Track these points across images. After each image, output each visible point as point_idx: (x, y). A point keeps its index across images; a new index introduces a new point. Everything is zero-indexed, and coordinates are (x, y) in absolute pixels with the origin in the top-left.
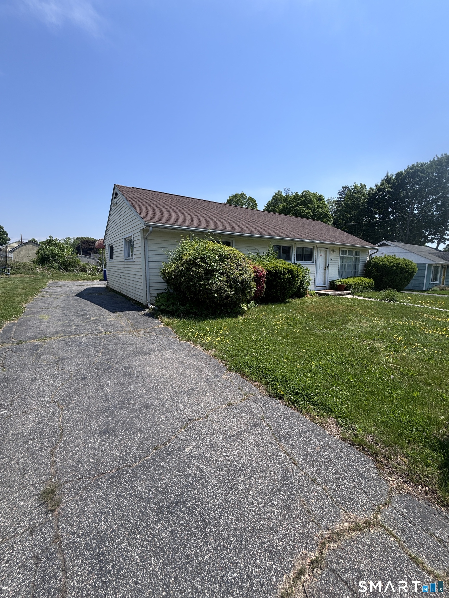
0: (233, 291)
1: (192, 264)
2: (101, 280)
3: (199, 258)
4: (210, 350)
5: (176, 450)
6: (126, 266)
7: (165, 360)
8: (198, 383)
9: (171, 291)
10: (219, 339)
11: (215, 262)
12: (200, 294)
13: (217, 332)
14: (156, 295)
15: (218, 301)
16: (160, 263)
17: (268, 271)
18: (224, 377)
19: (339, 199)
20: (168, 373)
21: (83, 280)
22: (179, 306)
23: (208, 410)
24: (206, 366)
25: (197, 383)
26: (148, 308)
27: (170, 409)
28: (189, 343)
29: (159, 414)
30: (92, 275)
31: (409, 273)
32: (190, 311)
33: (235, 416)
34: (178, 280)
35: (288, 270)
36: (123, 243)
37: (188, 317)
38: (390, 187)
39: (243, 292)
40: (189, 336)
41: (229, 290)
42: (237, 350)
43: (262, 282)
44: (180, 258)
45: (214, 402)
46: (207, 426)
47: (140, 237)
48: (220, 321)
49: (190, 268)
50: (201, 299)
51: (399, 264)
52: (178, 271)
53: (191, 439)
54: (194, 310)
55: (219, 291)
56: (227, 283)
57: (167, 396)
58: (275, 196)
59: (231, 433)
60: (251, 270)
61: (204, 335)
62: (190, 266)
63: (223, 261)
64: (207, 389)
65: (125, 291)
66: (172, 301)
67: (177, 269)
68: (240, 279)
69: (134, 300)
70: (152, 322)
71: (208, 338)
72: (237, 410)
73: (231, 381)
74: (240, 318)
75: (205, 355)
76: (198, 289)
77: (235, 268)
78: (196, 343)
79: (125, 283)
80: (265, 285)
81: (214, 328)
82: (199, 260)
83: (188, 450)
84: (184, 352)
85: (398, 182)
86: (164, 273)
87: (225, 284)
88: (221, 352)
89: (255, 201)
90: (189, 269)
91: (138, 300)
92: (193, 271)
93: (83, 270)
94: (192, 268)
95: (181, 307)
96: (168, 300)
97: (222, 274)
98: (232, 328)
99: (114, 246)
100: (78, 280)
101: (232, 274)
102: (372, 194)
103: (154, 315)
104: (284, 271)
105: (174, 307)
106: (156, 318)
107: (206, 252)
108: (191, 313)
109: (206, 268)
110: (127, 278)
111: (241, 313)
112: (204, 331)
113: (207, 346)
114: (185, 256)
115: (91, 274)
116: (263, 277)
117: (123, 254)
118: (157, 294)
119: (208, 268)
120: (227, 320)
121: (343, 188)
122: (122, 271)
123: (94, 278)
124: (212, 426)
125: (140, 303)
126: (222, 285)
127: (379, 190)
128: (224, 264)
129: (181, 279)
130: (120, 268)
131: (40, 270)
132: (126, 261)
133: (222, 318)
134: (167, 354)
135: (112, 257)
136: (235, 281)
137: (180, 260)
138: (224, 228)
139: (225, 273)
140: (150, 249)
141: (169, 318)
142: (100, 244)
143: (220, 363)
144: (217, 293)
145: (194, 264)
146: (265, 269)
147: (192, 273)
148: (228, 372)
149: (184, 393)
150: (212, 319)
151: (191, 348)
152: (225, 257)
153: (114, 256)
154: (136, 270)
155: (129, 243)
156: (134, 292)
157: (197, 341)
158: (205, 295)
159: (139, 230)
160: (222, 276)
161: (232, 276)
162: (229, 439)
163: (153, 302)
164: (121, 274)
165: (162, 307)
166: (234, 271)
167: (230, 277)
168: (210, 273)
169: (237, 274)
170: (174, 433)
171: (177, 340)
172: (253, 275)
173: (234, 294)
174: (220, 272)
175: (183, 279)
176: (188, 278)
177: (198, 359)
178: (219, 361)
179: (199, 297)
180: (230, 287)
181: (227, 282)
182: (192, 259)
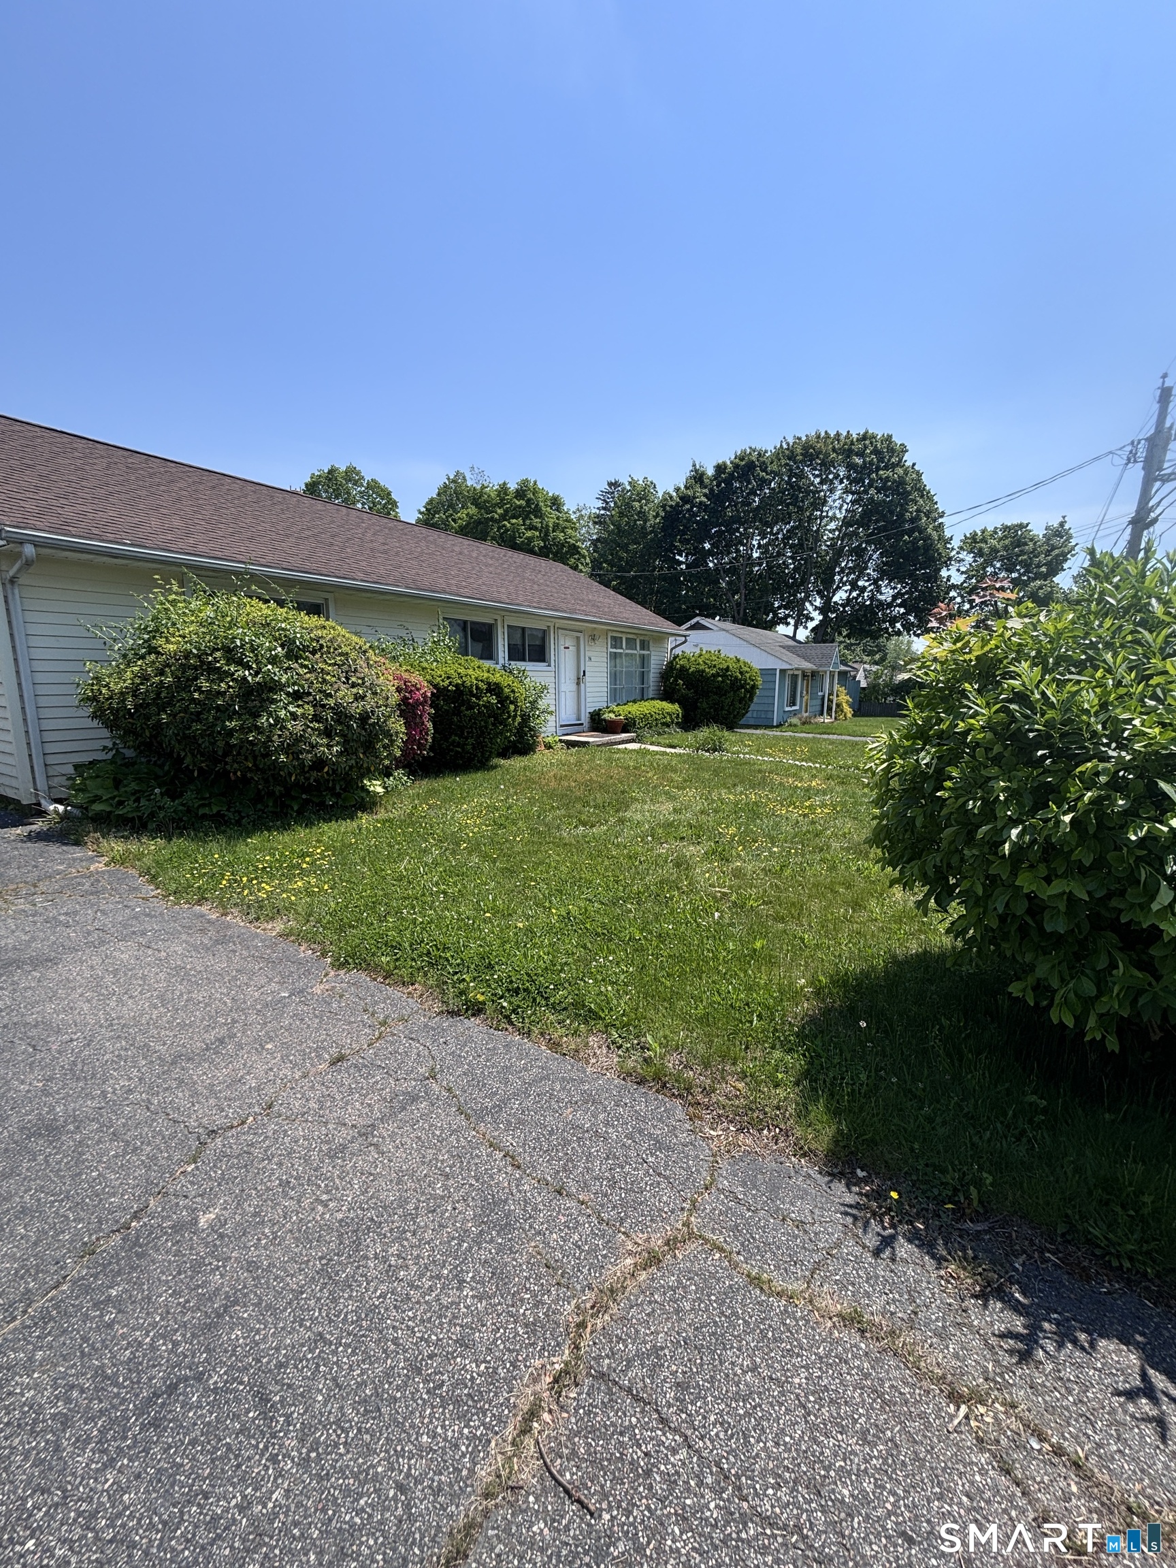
0: (338, 743)
1: (196, 668)
3: (218, 650)
4: (272, 919)
5: (166, 1232)
7: (115, 973)
8: (237, 1022)
9: (129, 753)
10: (300, 884)
11: (274, 660)
12: (229, 759)
13: (292, 867)
14: (69, 769)
15: (290, 775)
17: (435, 686)
18: (318, 989)
19: (602, 512)
20: (129, 1010)
22: (159, 798)
23: (270, 1090)
24: (261, 968)
25: (234, 1021)
26: (41, 813)
27: (142, 1114)
28: (204, 909)
29: (99, 1142)
31: (746, 690)
32: (201, 812)
33: (353, 1086)
34: (148, 718)
35: (489, 684)
37: (194, 830)
38: (705, 495)
39: (369, 746)
40: (199, 888)
41: (325, 741)
42: (357, 910)
43: (421, 716)
44: (153, 650)
45: (291, 1062)
46: (270, 1134)
48: (302, 833)
49: (188, 680)
50: (235, 773)
51: (728, 669)
52: (147, 691)
53: (219, 1185)
54: (215, 810)
55: (293, 746)
56: (318, 722)
57: (130, 1079)
58: (446, 486)
59: (344, 1134)
60: (388, 685)
61: (250, 880)
62: (189, 673)
63: (298, 658)
64: (267, 1033)
66: (134, 786)
67: (142, 684)
68: (356, 709)
70: (62, 858)
71: (263, 885)
72: (360, 1070)
73: (341, 996)
74: (364, 819)
75: (257, 935)
76: (221, 744)
77: (339, 679)
78: (224, 907)
80: (430, 725)
81: (282, 854)
82: (218, 654)
83: (207, 1221)
84: (184, 937)
85: (718, 485)
86: (94, 699)
87: (309, 727)
88: (308, 921)
89: (389, 494)
90: (185, 683)
92: (199, 689)
94: (196, 679)
95: (167, 802)
96: (117, 783)
97: (297, 696)
98: (341, 851)
101: (330, 695)
102: (671, 506)
103: (65, 834)
104: (477, 688)
105: (143, 802)
106: (78, 843)
107: (240, 631)
108: (204, 816)
109: (244, 678)
111: (368, 804)
112: (251, 868)
113: (261, 911)
114: (168, 641)
116: (423, 704)
118: (77, 766)
119: (250, 678)
120: (325, 827)
121: (610, 484)
124: (286, 1131)
125: (6, 800)
126: (299, 727)
127: (685, 499)
128: (302, 666)
129: (159, 715)
133: (309, 824)
134: (125, 954)
136: (341, 715)
137: (153, 656)
138: (295, 562)
139: (309, 694)
141: (127, 838)
143: (305, 952)
144: (287, 754)
145: (201, 666)
146: (429, 682)
147: (196, 695)
148: (332, 973)
149: (189, 1059)
150: (277, 829)
151: (209, 921)
152: (305, 648)
157: (229, 899)
158: (246, 759)
160: (300, 703)
161: (332, 702)
162: (337, 1152)
163: (63, 792)
165: (98, 807)
166: (336, 686)
167: (323, 706)
168: (258, 695)
169: (344, 694)
170: (157, 1185)
171: (160, 906)
172: (395, 698)
173: (340, 754)
174: (290, 690)
175: (169, 715)
176: (186, 710)
177: (236, 951)
178: (302, 948)
179: (228, 767)
180: (328, 733)
181: (317, 718)
182: (195, 651)
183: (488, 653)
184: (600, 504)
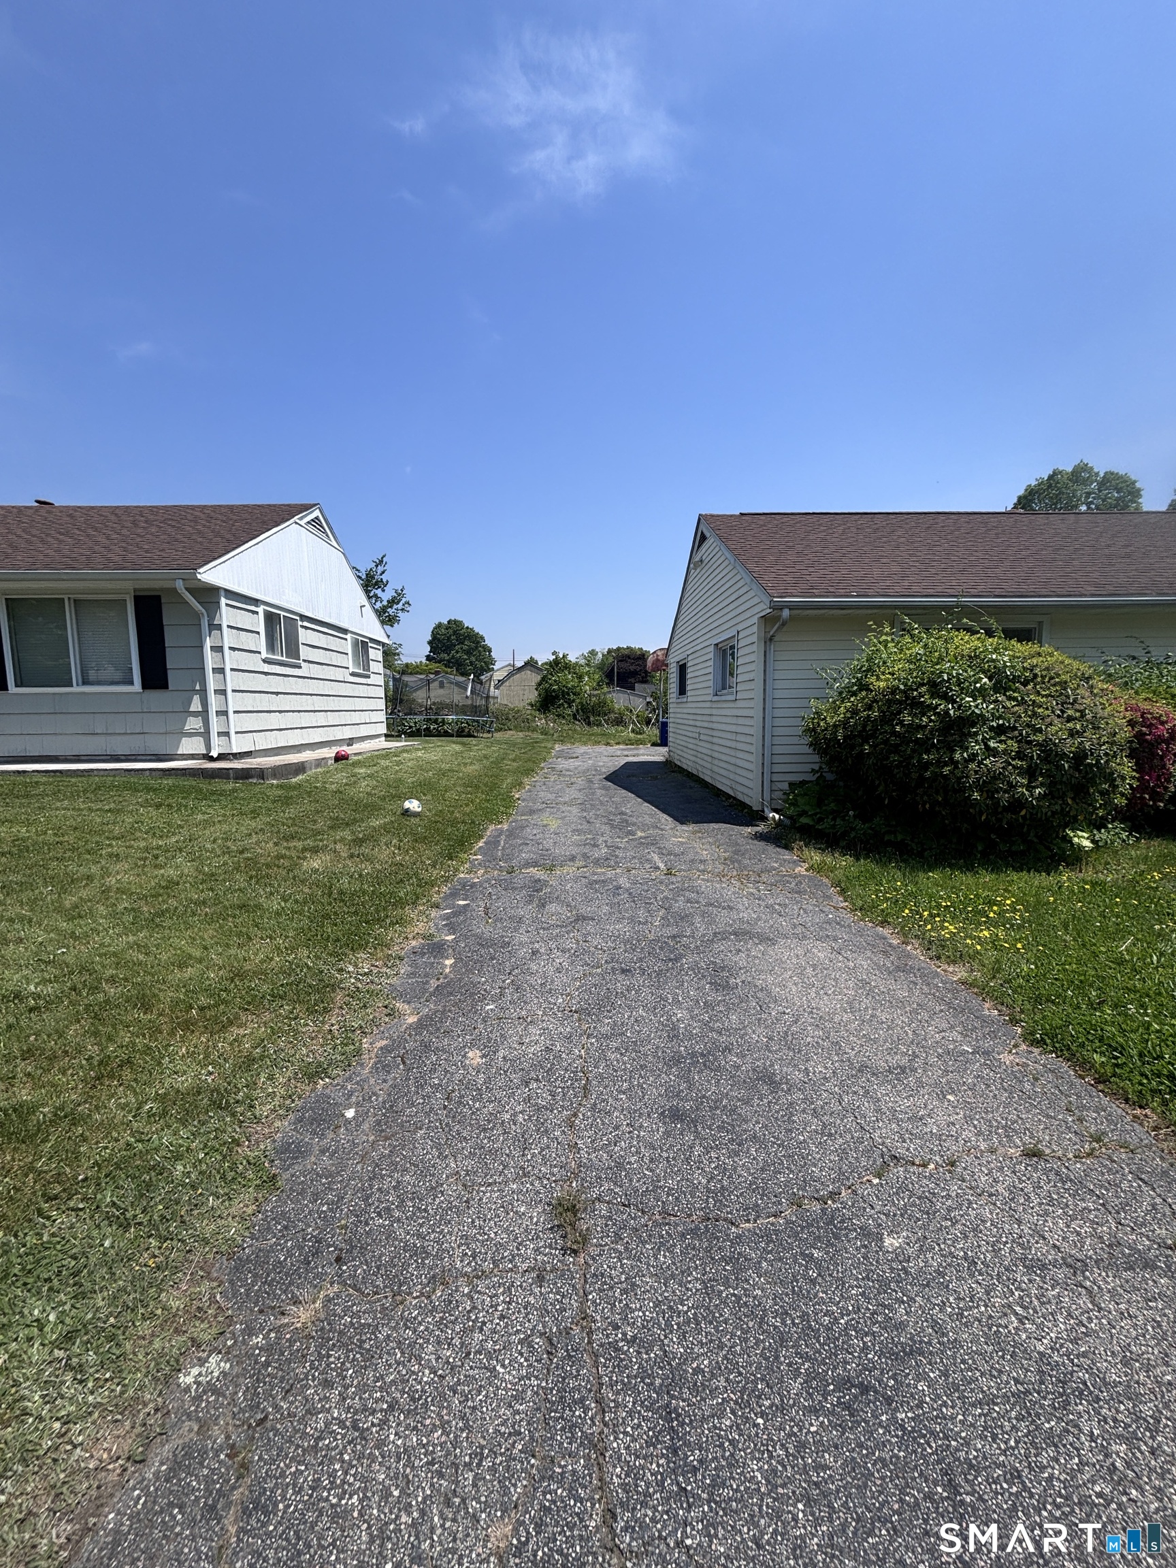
0: (1042, 785)
1: (900, 702)
2: (654, 744)
3: (923, 685)
4: (954, 962)
5: (855, 1230)
6: (714, 712)
7: (814, 967)
8: (917, 1056)
9: (830, 777)
10: (986, 933)
11: (982, 692)
12: (920, 791)
13: (977, 912)
14: (786, 786)
15: (981, 813)
16: (804, 703)
18: (1007, 1058)
20: (825, 1005)
21: (618, 743)
22: (852, 820)
23: (954, 1148)
24: (942, 1011)
25: (915, 1056)
26: (764, 819)
27: (836, 1107)
28: (885, 932)
29: (804, 1111)
30: (637, 733)
32: (886, 838)
33: (1055, 1197)
34: (853, 747)
36: (711, 656)
37: (879, 854)
39: (1081, 791)
40: (883, 910)
41: (1025, 781)
42: (1058, 983)
44: (864, 687)
45: (975, 1127)
46: (954, 1194)
47: (754, 638)
48: (987, 878)
49: (892, 713)
50: (924, 806)
52: (855, 724)
53: (902, 1215)
54: (900, 837)
55: (989, 784)
56: (1021, 759)
57: (826, 1068)
59: (1039, 1250)
60: (1117, 718)
61: (931, 915)
62: (894, 708)
63: (1006, 689)
64: (948, 1082)
65: (709, 773)
66: (832, 806)
67: (852, 718)
68: (1070, 747)
69: (729, 796)
70: (776, 858)
71: (946, 924)
72: (1064, 1183)
73: (1036, 1079)
74: (1066, 877)
75: (937, 975)
76: (914, 776)
77: (1053, 712)
78: (905, 935)
79: (709, 752)
80: (1173, 770)
81: (966, 897)
82: (923, 689)
83: (892, 1245)
84: (869, 954)
86: (814, 730)
87: (1010, 764)
88: (994, 977)
90: (888, 718)
91: (740, 797)
92: (901, 723)
93: (619, 721)
94: (899, 713)
95: (859, 824)
96: (820, 803)
97: (1000, 731)
98: (1037, 907)
99: (689, 665)
100: (608, 744)
101: (1040, 730)
103: (779, 838)
105: (838, 821)
106: (787, 847)
107: (948, 665)
108: (890, 844)
109: (947, 712)
110: (715, 740)
111: (1075, 858)
112: (934, 904)
113: (941, 950)
114: (878, 679)
115: (633, 731)
117: (711, 683)
118: (791, 784)
119: (951, 712)
120: (1015, 876)
122: (706, 725)
123: (640, 740)
124: (970, 1203)
125: (743, 805)
126: (998, 764)
128: (1010, 698)
129: (862, 745)
130: (699, 718)
131: (540, 722)
132: (716, 698)
133: (996, 869)
134: (821, 953)
135: (682, 690)
136: (1050, 753)
137: (864, 693)
138: (1008, 587)
139: (1015, 728)
140: (779, 665)
141: (823, 850)
142: (658, 660)
143: (989, 1010)
144: (981, 791)
145: (906, 701)
147: (898, 728)
148: (1024, 1047)
149: (874, 1074)
150: (960, 869)
151: (890, 945)
152: (1015, 679)
153: (688, 688)
154: (741, 721)
155: (726, 654)
156: (732, 776)
157: (910, 930)
158: (937, 793)
159: (755, 619)
160: (1003, 738)
161: (1040, 738)
162: (1037, 1266)
163: (779, 804)
164: (702, 731)
165: (804, 820)
166: (1048, 720)
167: (1030, 742)
168: (958, 729)
169: (1056, 730)
170: (848, 1179)
171: (848, 917)
172: (1125, 734)
173: (1042, 797)
174: (995, 724)
175: (870, 746)
176: (886, 742)
177: (916, 984)
178: (987, 1005)
179: (918, 798)
180: (1031, 773)
181: (1020, 755)
182: (902, 687)
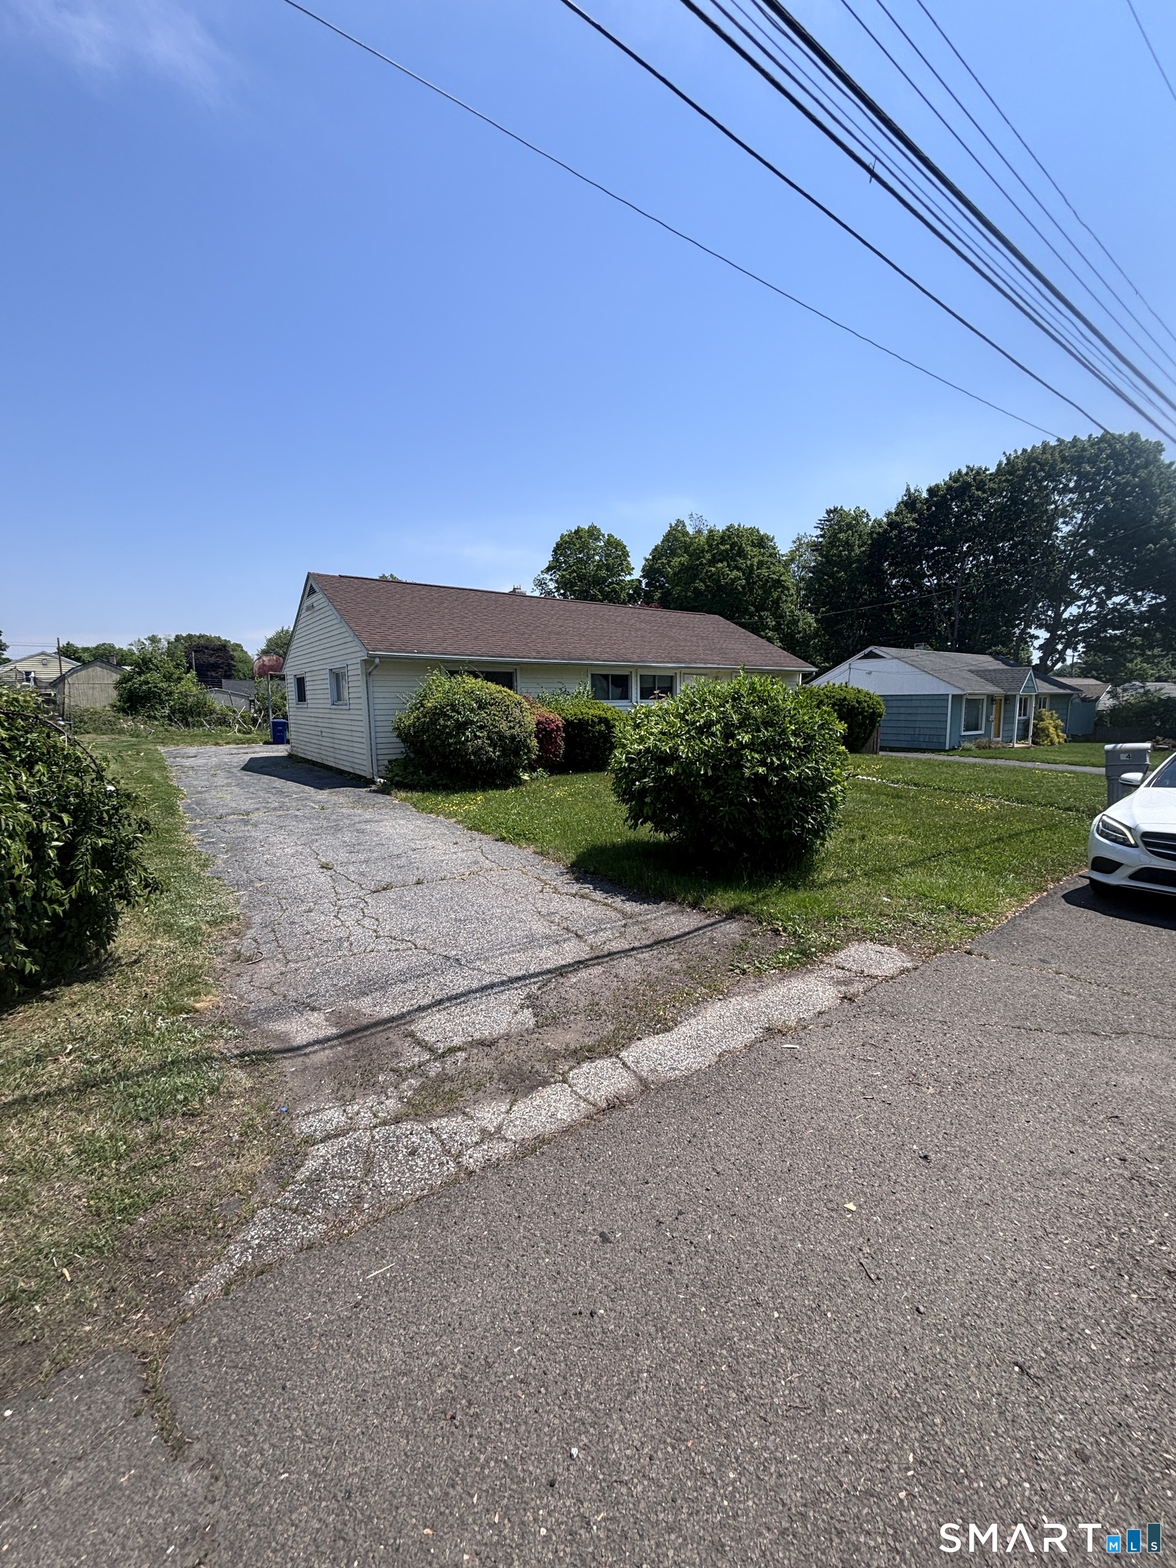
0: (499, 751)
1: (438, 714)
2: (266, 743)
3: (449, 706)
4: (453, 817)
6: (333, 716)
9: (412, 755)
10: (467, 808)
11: (472, 710)
12: (450, 757)
13: (467, 803)
14: (386, 763)
15: (476, 766)
16: (391, 712)
17: (566, 720)
21: (228, 743)
22: (421, 776)
24: (443, 827)
26: (374, 783)
28: (431, 815)
30: (244, 733)
31: (864, 717)
32: (437, 781)
34: (419, 737)
35: (600, 718)
36: (328, 676)
37: (433, 789)
38: (914, 520)
39: (516, 753)
40: (430, 808)
41: (493, 750)
43: (555, 738)
44: (422, 705)
47: (359, 672)
49: (435, 720)
50: (453, 764)
51: (845, 699)
52: (419, 725)
54: (444, 781)
55: (478, 751)
56: (490, 740)
58: (669, 533)
60: (530, 721)
61: (449, 806)
62: (436, 716)
63: (484, 708)
65: (332, 759)
66: (412, 769)
67: (417, 722)
68: (508, 734)
69: (350, 773)
70: (381, 798)
71: (454, 807)
74: (515, 790)
76: (447, 750)
77: (502, 718)
79: (331, 745)
80: (562, 743)
81: (465, 799)
82: (449, 708)
85: (929, 509)
86: (398, 728)
87: (485, 742)
88: (464, 818)
89: (625, 547)
90: (434, 722)
91: (358, 772)
92: (440, 724)
93: (223, 721)
94: (439, 719)
95: (425, 778)
96: (405, 768)
97: (481, 727)
99: (307, 679)
100: (217, 744)
101: (497, 727)
102: (878, 533)
103: (384, 790)
104: (592, 720)
105: (415, 777)
106: (389, 794)
107: (460, 695)
108: (440, 785)
109: (458, 719)
110: (335, 736)
111: (518, 782)
112: (451, 802)
114: (428, 702)
115: (239, 731)
116: (556, 731)
117: (329, 696)
118: (390, 761)
119: (460, 719)
121: (829, 512)
122: (327, 725)
123: (250, 739)
125: (360, 777)
126: (480, 742)
127: (892, 525)
128: (485, 712)
129: (423, 736)
130: (320, 720)
131: (126, 723)
132: (333, 707)
133: (484, 791)
135: (302, 697)
136: (501, 737)
137: (422, 709)
138: (497, 651)
139: (486, 726)
140: (375, 689)
141: (407, 791)
142: (264, 665)
143: (458, 825)
144: (474, 755)
145: (441, 713)
146: (563, 718)
147: (439, 727)
148: (464, 830)
152: (488, 703)
153: (307, 697)
154: (354, 723)
155: (337, 677)
156: (351, 759)
157: (438, 811)
158: (457, 757)
159: (358, 660)
160: (482, 731)
161: (497, 730)
163: (383, 773)
164: (324, 730)
165: (397, 778)
166: (500, 722)
167: (493, 732)
168: (461, 726)
169: (504, 726)
171: (415, 813)
172: (532, 727)
173: (498, 757)
174: (478, 724)
175: (427, 736)
176: (434, 734)
179: (450, 761)
180: (494, 746)
181: (489, 738)
182: (439, 706)
183: (625, 696)
184: (819, 532)
